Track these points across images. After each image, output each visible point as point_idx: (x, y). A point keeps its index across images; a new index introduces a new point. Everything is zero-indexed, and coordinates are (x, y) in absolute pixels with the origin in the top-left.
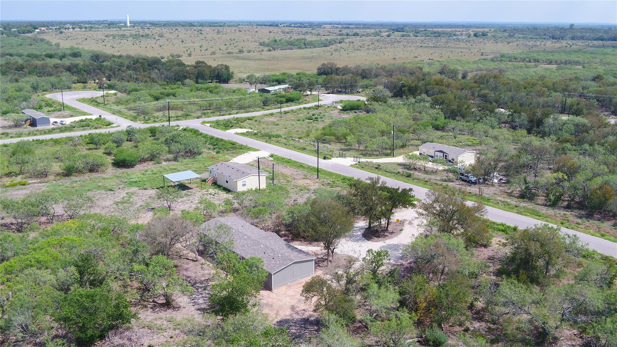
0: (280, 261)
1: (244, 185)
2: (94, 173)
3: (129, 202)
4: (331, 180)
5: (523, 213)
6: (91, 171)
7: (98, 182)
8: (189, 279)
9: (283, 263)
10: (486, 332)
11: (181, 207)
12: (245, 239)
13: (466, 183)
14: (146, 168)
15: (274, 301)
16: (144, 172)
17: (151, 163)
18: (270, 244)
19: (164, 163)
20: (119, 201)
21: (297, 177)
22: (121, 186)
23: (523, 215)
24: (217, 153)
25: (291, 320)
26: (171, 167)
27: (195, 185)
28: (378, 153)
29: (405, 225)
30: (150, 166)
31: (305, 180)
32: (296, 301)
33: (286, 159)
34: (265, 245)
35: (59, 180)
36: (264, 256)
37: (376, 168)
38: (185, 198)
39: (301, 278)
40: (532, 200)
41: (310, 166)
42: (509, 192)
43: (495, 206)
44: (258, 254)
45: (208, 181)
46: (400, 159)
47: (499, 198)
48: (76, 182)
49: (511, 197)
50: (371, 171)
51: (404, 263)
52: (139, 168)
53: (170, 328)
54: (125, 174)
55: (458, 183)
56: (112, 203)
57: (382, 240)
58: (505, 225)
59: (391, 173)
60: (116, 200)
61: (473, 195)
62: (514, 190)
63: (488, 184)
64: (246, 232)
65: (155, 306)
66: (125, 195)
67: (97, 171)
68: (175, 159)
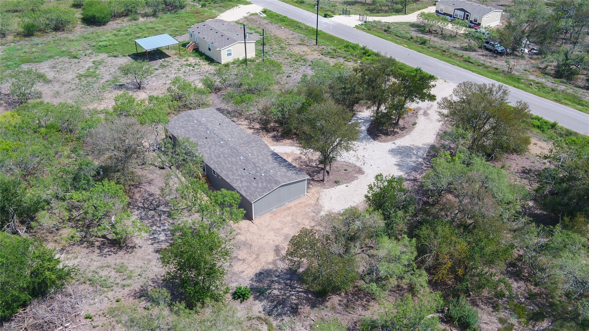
0: (262, 182)
1: (229, 54)
2: (60, 33)
3: (94, 74)
4: (332, 47)
5: (563, 101)
6: (57, 29)
7: (63, 45)
8: (152, 198)
9: (267, 186)
10: (526, 298)
11: (154, 84)
12: (222, 146)
13: (489, 54)
14: (119, 27)
15: (255, 237)
16: (117, 33)
17: (126, 19)
18: (253, 154)
19: (141, 19)
20: (82, 73)
21: (292, 43)
22: (88, 52)
23: (562, 103)
24: (203, 6)
25: (275, 271)
26: (148, 26)
27: (174, 51)
28: (386, 8)
29: (419, 116)
30: (124, 23)
31: (302, 46)
32: (282, 238)
33: (280, 17)
34: (246, 157)
35: (18, 41)
36: (244, 174)
37: (385, 31)
38: (160, 71)
39: (289, 202)
40: (571, 80)
41: (308, 27)
42: (542, 67)
43: (526, 88)
44: (236, 170)
45: (189, 46)
46: (412, 17)
47: (532, 77)
48: (37, 44)
49: (546, 76)
50: (379, 35)
51: (418, 177)
52: (113, 25)
53: (117, 284)
54: (94, 34)
55: (481, 53)
56: (74, 75)
57: (391, 140)
58: (541, 119)
59: (403, 38)
60: (80, 72)
61: (500, 72)
62: (549, 65)
63: (516, 55)
64: (223, 134)
65: (104, 244)
66: (92, 65)
67: (63, 30)
68: (154, 15)
